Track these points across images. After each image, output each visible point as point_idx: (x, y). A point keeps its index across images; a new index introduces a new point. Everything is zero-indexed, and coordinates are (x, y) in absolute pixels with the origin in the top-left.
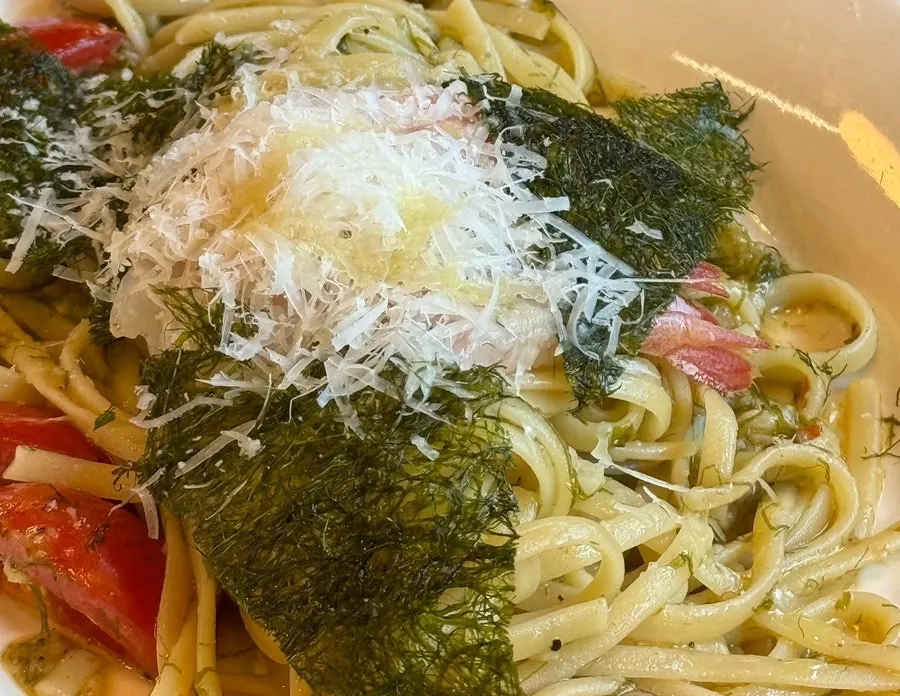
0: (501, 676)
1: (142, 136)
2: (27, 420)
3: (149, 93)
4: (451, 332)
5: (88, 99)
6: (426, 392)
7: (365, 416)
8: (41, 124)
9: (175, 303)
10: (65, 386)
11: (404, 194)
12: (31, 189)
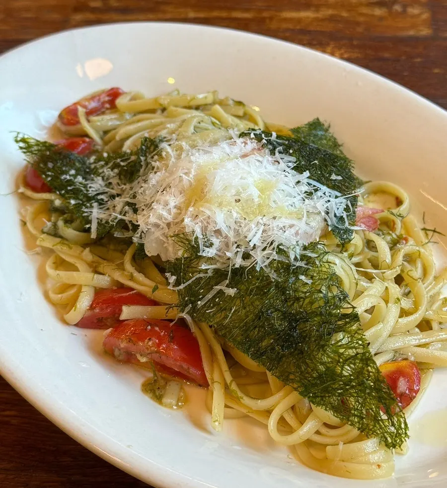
0: (368, 365)
1: (122, 177)
2: (122, 295)
3: (119, 160)
4: (293, 231)
5: (93, 166)
6: (298, 257)
7: (277, 270)
8: (80, 179)
9: (179, 240)
10: (132, 278)
11: (255, 181)
12: (88, 205)
